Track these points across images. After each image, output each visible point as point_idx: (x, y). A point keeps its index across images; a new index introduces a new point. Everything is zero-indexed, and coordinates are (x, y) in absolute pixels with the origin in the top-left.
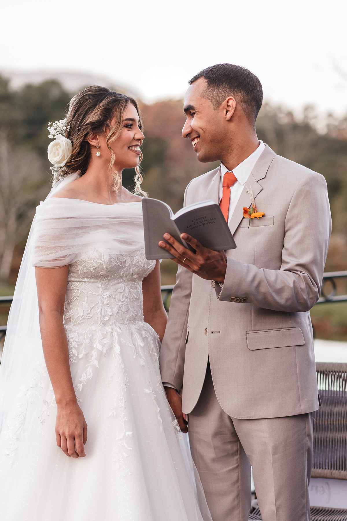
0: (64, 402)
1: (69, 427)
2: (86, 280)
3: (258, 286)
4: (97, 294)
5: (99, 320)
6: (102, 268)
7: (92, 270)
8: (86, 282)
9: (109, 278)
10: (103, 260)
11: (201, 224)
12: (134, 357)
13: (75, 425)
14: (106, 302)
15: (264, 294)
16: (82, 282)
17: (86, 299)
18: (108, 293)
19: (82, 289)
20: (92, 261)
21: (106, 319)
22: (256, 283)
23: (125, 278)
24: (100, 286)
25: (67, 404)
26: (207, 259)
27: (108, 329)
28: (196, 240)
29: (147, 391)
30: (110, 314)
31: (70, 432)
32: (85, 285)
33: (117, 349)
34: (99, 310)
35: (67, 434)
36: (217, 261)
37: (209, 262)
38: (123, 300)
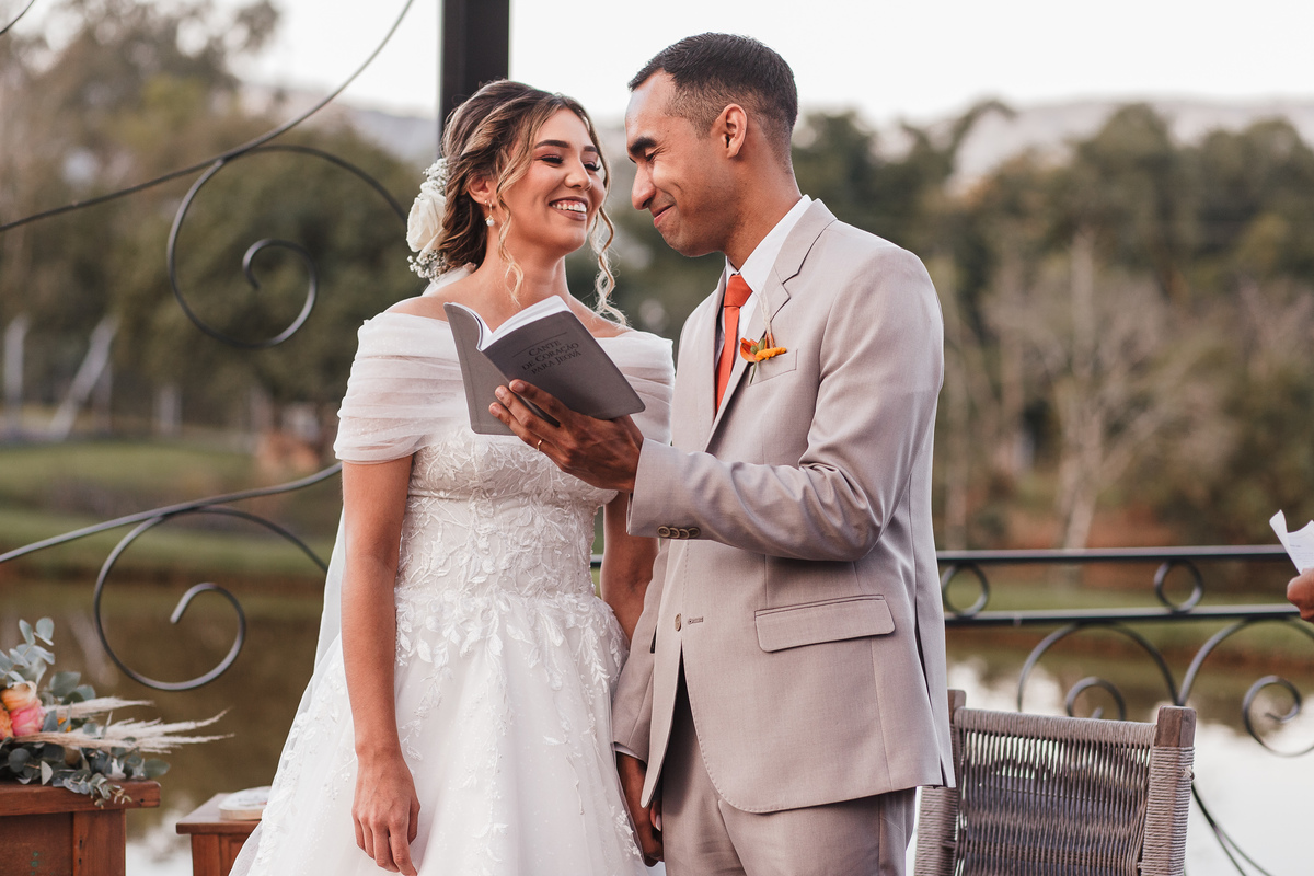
0: (372, 752)
1: (378, 808)
2: (442, 494)
3: (716, 500)
4: (465, 526)
5: (462, 581)
6: (472, 473)
7: (451, 474)
8: (442, 498)
9: (495, 494)
10: (472, 454)
11: (552, 359)
12: (531, 666)
13: (390, 803)
14: (483, 544)
15: (733, 518)
16: (435, 497)
17: (439, 534)
18: (489, 526)
19: (434, 513)
20: (452, 455)
21: (478, 580)
22: (709, 494)
23: (535, 497)
24: (473, 508)
25: (376, 756)
26: (582, 438)
27: (479, 602)
28: (548, 396)
29: (554, 741)
30: (490, 570)
31: (380, 816)
32: (441, 504)
33: (496, 645)
34: (464, 561)
35: (372, 822)
36: (612, 443)
37: (589, 444)
38: (527, 542)
